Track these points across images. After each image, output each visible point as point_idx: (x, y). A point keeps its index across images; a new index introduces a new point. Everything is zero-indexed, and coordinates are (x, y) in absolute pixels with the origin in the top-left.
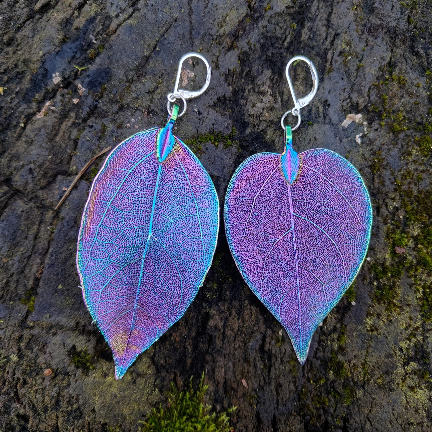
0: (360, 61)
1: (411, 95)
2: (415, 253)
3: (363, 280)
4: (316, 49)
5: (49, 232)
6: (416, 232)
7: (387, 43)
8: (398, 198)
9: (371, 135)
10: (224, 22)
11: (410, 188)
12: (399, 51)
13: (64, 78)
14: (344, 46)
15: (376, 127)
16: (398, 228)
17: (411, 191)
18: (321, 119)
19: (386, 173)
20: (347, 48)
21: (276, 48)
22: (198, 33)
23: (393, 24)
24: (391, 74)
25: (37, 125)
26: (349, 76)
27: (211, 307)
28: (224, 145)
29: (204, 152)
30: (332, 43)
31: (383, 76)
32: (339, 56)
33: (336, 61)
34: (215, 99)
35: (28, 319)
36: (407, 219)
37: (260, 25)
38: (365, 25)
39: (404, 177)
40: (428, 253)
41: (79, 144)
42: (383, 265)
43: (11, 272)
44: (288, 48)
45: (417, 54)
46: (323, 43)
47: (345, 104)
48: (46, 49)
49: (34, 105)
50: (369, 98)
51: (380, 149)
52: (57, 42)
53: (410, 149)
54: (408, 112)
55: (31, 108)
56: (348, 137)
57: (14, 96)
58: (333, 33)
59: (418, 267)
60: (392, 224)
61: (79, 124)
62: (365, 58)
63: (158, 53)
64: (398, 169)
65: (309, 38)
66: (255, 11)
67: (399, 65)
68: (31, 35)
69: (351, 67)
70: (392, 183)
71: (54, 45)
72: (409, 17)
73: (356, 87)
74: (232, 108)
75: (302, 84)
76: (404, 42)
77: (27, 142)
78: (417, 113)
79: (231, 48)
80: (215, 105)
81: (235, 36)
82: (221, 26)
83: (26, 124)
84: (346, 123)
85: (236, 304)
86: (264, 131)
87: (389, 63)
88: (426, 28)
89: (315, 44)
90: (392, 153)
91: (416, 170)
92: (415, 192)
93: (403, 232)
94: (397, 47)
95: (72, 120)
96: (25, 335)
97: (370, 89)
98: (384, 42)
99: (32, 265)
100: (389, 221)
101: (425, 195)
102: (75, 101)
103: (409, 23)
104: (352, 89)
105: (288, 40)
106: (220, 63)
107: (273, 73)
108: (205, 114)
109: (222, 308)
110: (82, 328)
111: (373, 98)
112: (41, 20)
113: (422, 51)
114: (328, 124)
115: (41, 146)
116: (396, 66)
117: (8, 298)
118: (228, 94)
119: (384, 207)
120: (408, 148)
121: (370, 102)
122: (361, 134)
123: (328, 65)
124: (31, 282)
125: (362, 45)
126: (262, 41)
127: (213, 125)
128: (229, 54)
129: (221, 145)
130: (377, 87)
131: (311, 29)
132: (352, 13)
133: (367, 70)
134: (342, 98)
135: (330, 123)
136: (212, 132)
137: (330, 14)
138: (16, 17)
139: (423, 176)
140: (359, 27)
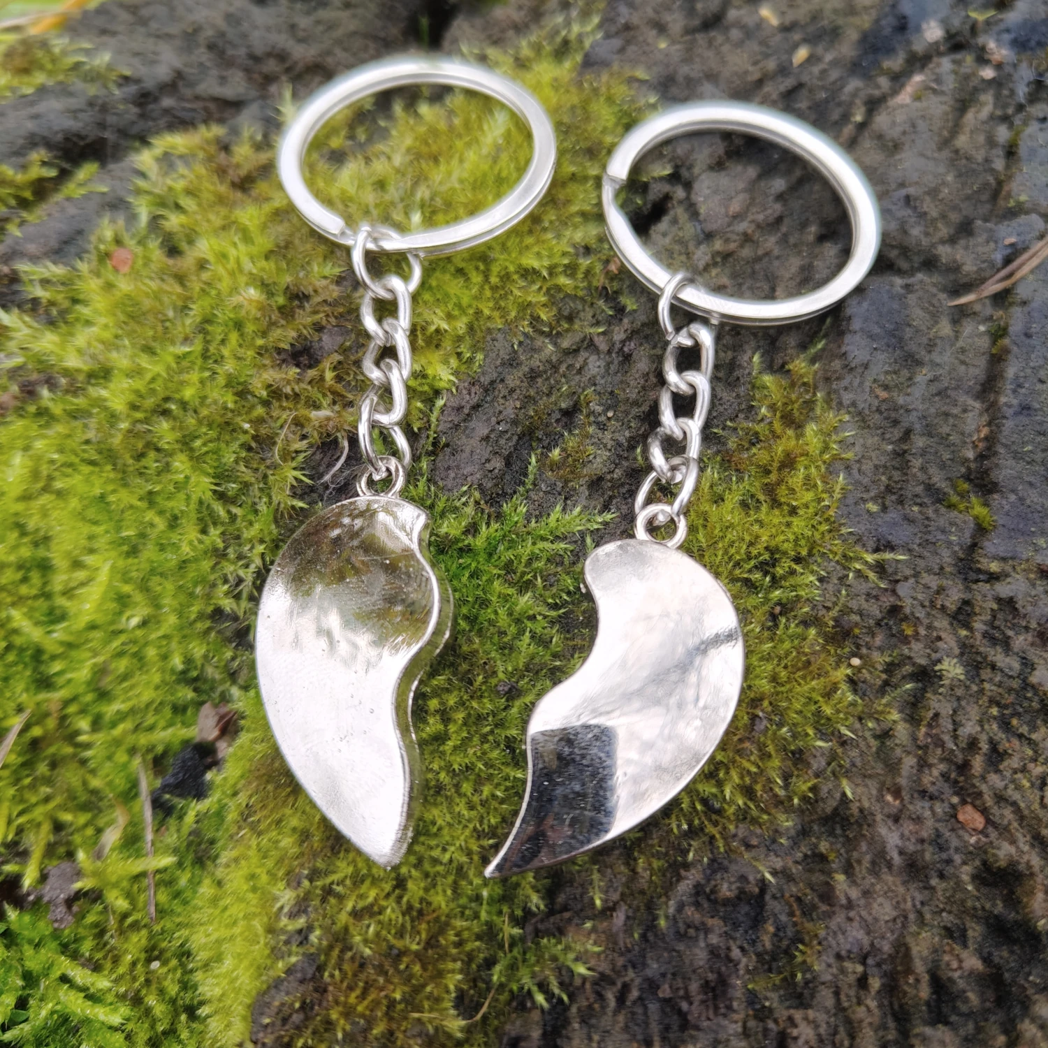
25: (901, 116)
35: (981, 552)
49: (883, 82)
55: (877, 87)
83: (869, 116)
95: (986, 109)
96: (978, 600)
115: (921, 155)
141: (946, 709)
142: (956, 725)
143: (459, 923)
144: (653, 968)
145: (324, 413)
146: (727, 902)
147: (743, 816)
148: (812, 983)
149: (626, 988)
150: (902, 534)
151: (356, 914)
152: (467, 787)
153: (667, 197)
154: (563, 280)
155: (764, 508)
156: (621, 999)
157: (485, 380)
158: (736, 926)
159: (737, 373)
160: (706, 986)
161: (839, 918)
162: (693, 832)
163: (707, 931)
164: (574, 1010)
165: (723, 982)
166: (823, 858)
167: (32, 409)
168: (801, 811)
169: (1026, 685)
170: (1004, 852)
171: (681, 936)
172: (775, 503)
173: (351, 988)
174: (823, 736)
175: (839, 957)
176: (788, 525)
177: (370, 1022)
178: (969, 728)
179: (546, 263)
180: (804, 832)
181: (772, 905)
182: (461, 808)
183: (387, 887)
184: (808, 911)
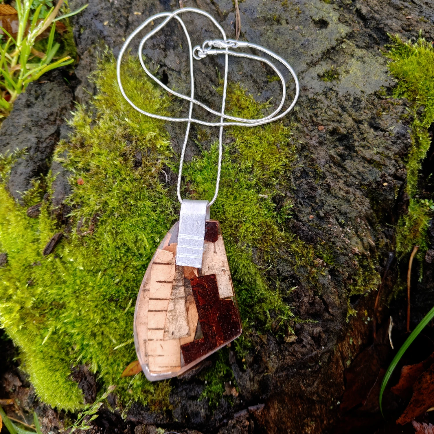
141: (302, 115)
142: (306, 116)
143: (267, 220)
144: (301, 195)
145: (154, 170)
146: (301, 176)
147: (290, 162)
148: (324, 174)
149: (300, 202)
150: (268, 94)
151: (252, 235)
152: (247, 201)
154: (165, 105)
155: (242, 112)
156: (301, 204)
157: (173, 136)
158: (305, 178)
159: (213, 93)
160: (311, 189)
161: (318, 161)
162: (285, 172)
163: (302, 182)
164: (296, 213)
165: (312, 186)
166: (307, 156)
167: (99, 223)
168: (297, 152)
169: (309, 100)
170: (330, 128)
171: (300, 187)
172: (243, 109)
173: (264, 244)
174: (289, 138)
175: (324, 166)
176: (249, 110)
177: (272, 245)
178: (308, 115)
179: (159, 105)
180: (300, 155)
181: (307, 170)
182: (249, 204)
183: (252, 226)
184: (313, 165)
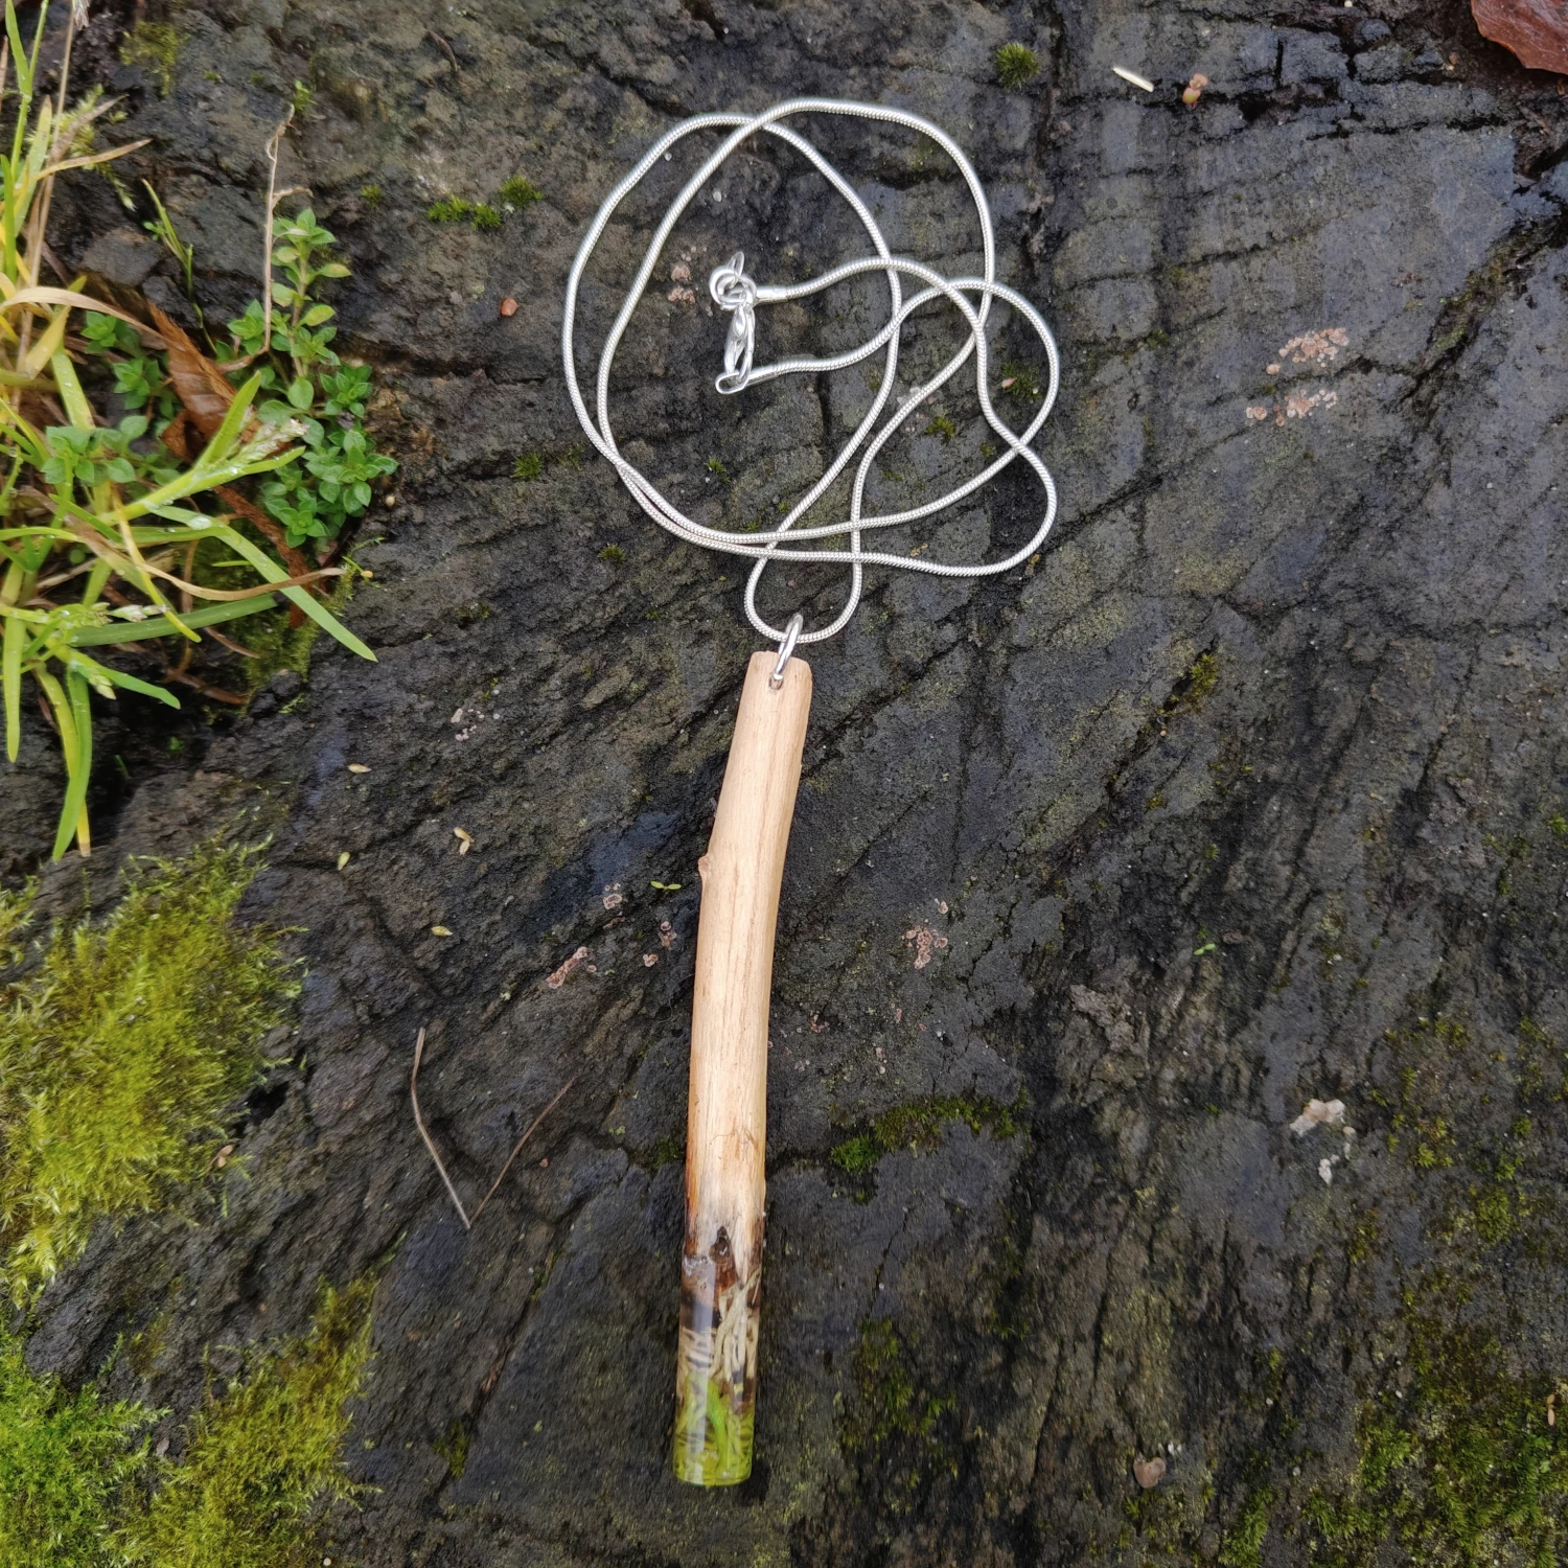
0: (1363, 972)
1: (1473, 1075)
2: (1425, 1483)
3: (1283, 1532)
4: (1258, 920)
5: (531, 1282)
6: (1435, 1429)
7: (1435, 933)
8: (1401, 1335)
9: (1358, 1165)
10: (1042, 821)
11: (1435, 1313)
12: (1463, 957)
13: (630, 896)
14: (1328, 925)
15: (1375, 1145)
16: (1390, 1411)
17: (1439, 1324)
18: (1241, 1104)
19: (1382, 1268)
20: (1335, 933)
21: (1157, 903)
22: (974, 839)
23: (1459, 887)
24: (1433, 1017)
25: (544, 1005)
26: (1327, 1006)
27: (897, 1534)
28: (995, 1131)
29: (942, 1143)
30: (1300, 911)
31: (1412, 1014)
32: (1311, 947)
33: (1303, 962)
34: (988, 1012)
35: (443, 1495)
36: (1415, 1393)
37: (1128, 840)
38: (1388, 880)
39: (1426, 1281)
40: (1456, 1489)
41: (642, 1071)
42: (1339, 1499)
43: (421, 1368)
44: (1188, 908)
45: (1508, 974)
46: (1278, 908)
47: (1307, 1075)
48: (598, 818)
49: (544, 951)
50: (1370, 1068)
51: (1376, 1203)
52: (626, 802)
53: (1453, 1212)
54: (1460, 1119)
55: (536, 957)
56: (1299, 1159)
57: (498, 917)
58: (1307, 887)
59: (1428, 1523)
60: (1377, 1399)
61: (647, 1019)
62: (1376, 965)
63: (867, 873)
64: (1413, 1261)
65: (1246, 888)
66: (1122, 804)
67: (1457, 994)
68: (562, 772)
69: (1337, 984)
70: (1393, 1294)
71: (620, 810)
72: (1502, 876)
73: (1340, 1036)
74: (1026, 1039)
75: (1208, 1002)
76: (1479, 936)
77: (513, 1042)
78: (1483, 1126)
79: (1047, 889)
80: (987, 1025)
81: (1064, 859)
82: (1033, 831)
83: (515, 996)
84: (1302, 1125)
85: (958, 1535)
86: (1097, 1107)
87: (1434, 986)
88: (1540, 911)
89: (1257, 906)
90: (1405, 1218)
91: (1459, 1270)
92: (1448, 1327)
93: (1403, 1424)
94: (1460, 946)
95: (632, 1006)
96: (429, 1535)
97: (1374, 1044)
98: (1429, 932)
99: (475, 1358)
100: (1371, 1390)
101: (1472, 1339)
102: (649, 960)
103: (1498, 889)
104: (1330, 1041)
105: (1193, 887)
106: (1016, 924)
107: (1143, 964)
108: (960, 1048)
109: (924, 1542)
110: (574, 1538)
111: (1379, 1070)
112: (592, 738)
113: (1518, 968)
114: (1256, 1118)
115: (546, 1061)
116: (1449, 997)
117: (402, 1432)
118: (1023, 1005)
119: (1363, 1351)
120: (1446, 1209)
121: (1370, 1078)
122: (1335, 1158)
123: (1280, 966)
124: (467, 1402)
125: (1373, 932)
126: (1126, 882)
127: (975, 1075)
128: (1040, 904)
129: (986, 1132)
130: (1394, 1044)
131: (1253, 866)
132: (1359, 846)
133: (1376, 997)
134: (1303, 1058)
135: (1263, 1117)
136: (969, 1094)
137: (1306, 835)
138: (534, 721)
139: (1474, 1289)
140: (1373, 884)
153: (285, 1086)
